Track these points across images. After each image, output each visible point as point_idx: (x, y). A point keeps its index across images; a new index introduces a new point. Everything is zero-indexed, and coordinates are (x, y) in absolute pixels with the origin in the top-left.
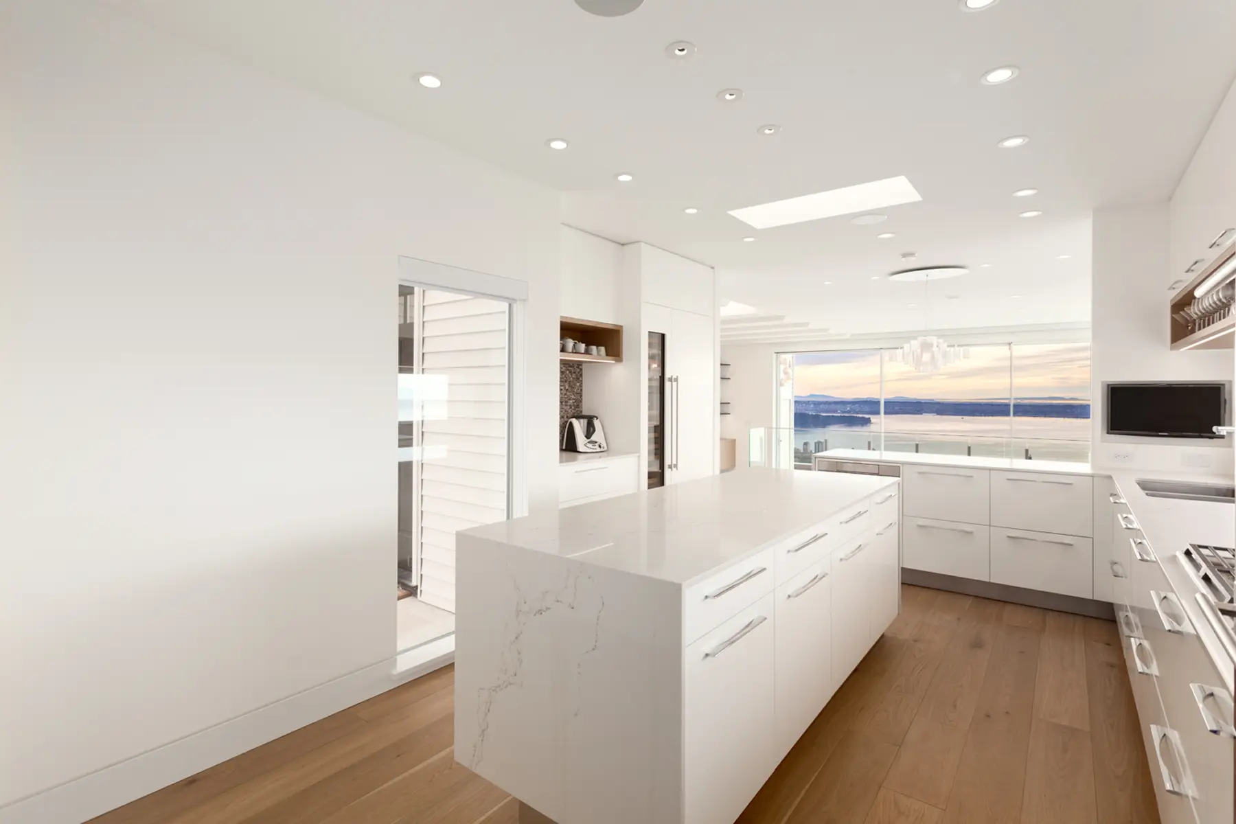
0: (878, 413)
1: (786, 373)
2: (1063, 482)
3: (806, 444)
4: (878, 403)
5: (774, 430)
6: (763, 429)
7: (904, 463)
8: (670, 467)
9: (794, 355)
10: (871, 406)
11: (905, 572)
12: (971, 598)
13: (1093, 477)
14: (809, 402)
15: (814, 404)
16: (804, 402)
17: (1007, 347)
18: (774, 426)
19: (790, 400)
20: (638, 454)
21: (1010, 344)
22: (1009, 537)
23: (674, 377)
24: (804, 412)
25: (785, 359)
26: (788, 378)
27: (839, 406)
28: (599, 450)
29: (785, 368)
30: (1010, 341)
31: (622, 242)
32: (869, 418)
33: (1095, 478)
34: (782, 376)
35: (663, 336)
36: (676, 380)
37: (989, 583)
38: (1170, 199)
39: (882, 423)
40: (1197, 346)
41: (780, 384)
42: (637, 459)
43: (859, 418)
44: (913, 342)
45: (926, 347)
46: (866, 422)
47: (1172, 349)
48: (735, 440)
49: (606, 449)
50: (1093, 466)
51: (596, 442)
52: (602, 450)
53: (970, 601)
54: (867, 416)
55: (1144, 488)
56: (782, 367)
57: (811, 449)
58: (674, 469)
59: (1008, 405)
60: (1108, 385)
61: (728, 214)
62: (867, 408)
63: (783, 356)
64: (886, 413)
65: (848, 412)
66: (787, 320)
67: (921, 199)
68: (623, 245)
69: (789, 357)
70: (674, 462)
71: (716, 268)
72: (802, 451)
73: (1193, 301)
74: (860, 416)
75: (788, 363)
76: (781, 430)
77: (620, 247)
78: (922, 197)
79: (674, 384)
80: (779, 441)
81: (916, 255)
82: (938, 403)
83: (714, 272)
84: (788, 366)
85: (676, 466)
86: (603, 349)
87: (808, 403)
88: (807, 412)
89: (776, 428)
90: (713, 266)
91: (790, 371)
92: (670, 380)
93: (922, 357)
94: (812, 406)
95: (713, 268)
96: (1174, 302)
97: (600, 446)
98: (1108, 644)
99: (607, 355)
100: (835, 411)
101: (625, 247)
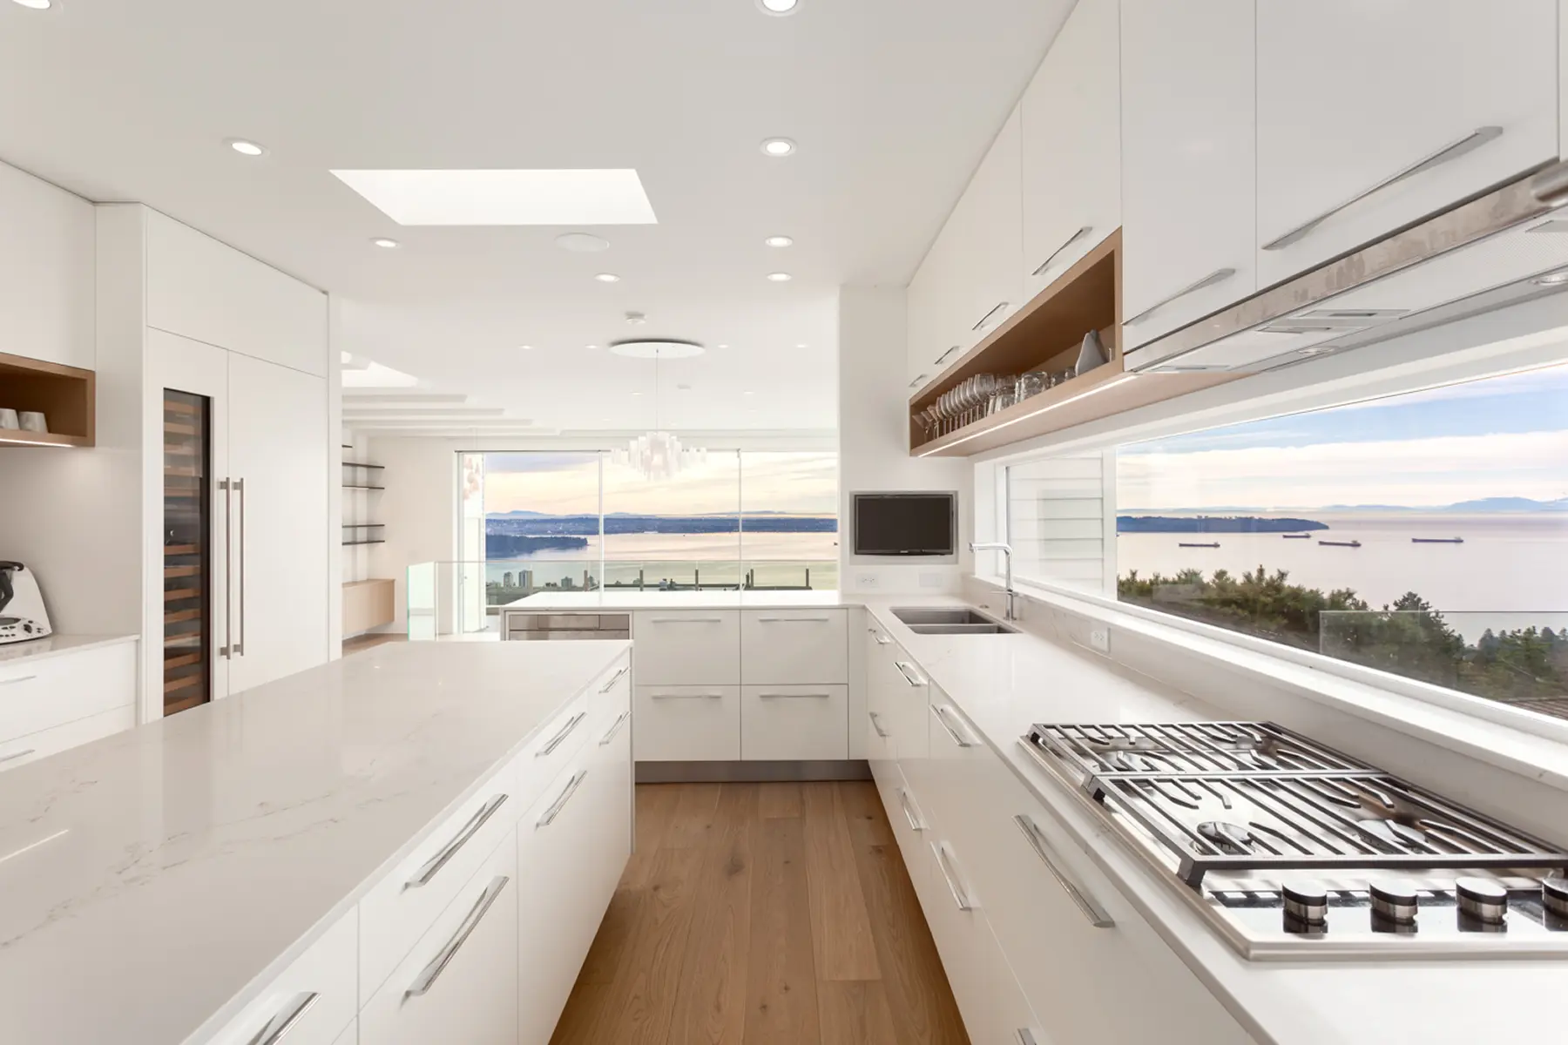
0: (596, 533)
1: (471, 481)
2: (814, 618)
3: (507, 575)
4: (596, 520)
5: (455, 566)
6: (432, 564)
7: (633, 610)
8: (225, 652)
9: (485, 455)
10: (588, 525)
11: (640, 767)
12: (720, 786)
13: (847, 609)
14: (511, 520)
15: (518, 523)
16: (505, 521)
17: (736, 454)
18: (455, 558)
19: (479, 520)
20: (137, 637)
21: (738, 450)
22: (762, 697)
23: (235, 479)
24: (504, 534)
25: (470, 460)
26: (476, 488)
27: (549, 526)
28: (22, 635)
29: (472, 473)
30: (738, 447)
31: (92, 196)
32: (585, 539)
33: (850, 611)
34: (467, 485)
35: (206, 402)
36: (239, 486)
37: (741, 762)
38: (908, 285)
39: (602, 548)
40: (940, 451)
41: (463, 496)
42: (133, 645)
43: (574, 539)
44: (642, 439)
45: (657, 446)
46: (582, 544)
47: (911, 455)
48: (393, 581)
49: (47, 630)
50: (844, 595)
51: (17, 620)
52: (35, 634)
53: (719, 793)
54: (582, 537)
55: (906, 621)
56: (466, 472)
57: (514, 581)
58: (235, 656)
59: (736, 521)
60: (856, 496)
61: (330, 174)
62: (582, 528)
63: (467, 456)
64: (605, 532)
65: (559, 532)
66: (471, 402)
67: (654, 220)
68: (94, 202)
69: (477, 459)
70: (235, 640)
71: (331, 295)
72: (502, 586)
73: (938, 399)
74: (575, 536)
75: (475, 466)
76: (465, 564)
77: (90, 206)
78: (658, 220)
79: (235, 494)
80: (462, 578)
81: (646, 317)
82: (660, 520)
83: (328, 298)
84: (474, 471)
85: (239, 648)
86: (37, 419)
87: (509, 522)
88: (508, 534)
89: (459, 562)
90: (326, 289)
91: (478, 478)
92: (225, 485)
93: (652, 460)
94: (515, 526)
95: (325, 292)
96: (914, 402)
97: (27, 628)
98: (870, 818)
99: (50, 431)
100: (545, 532)
101: (99, 209)
